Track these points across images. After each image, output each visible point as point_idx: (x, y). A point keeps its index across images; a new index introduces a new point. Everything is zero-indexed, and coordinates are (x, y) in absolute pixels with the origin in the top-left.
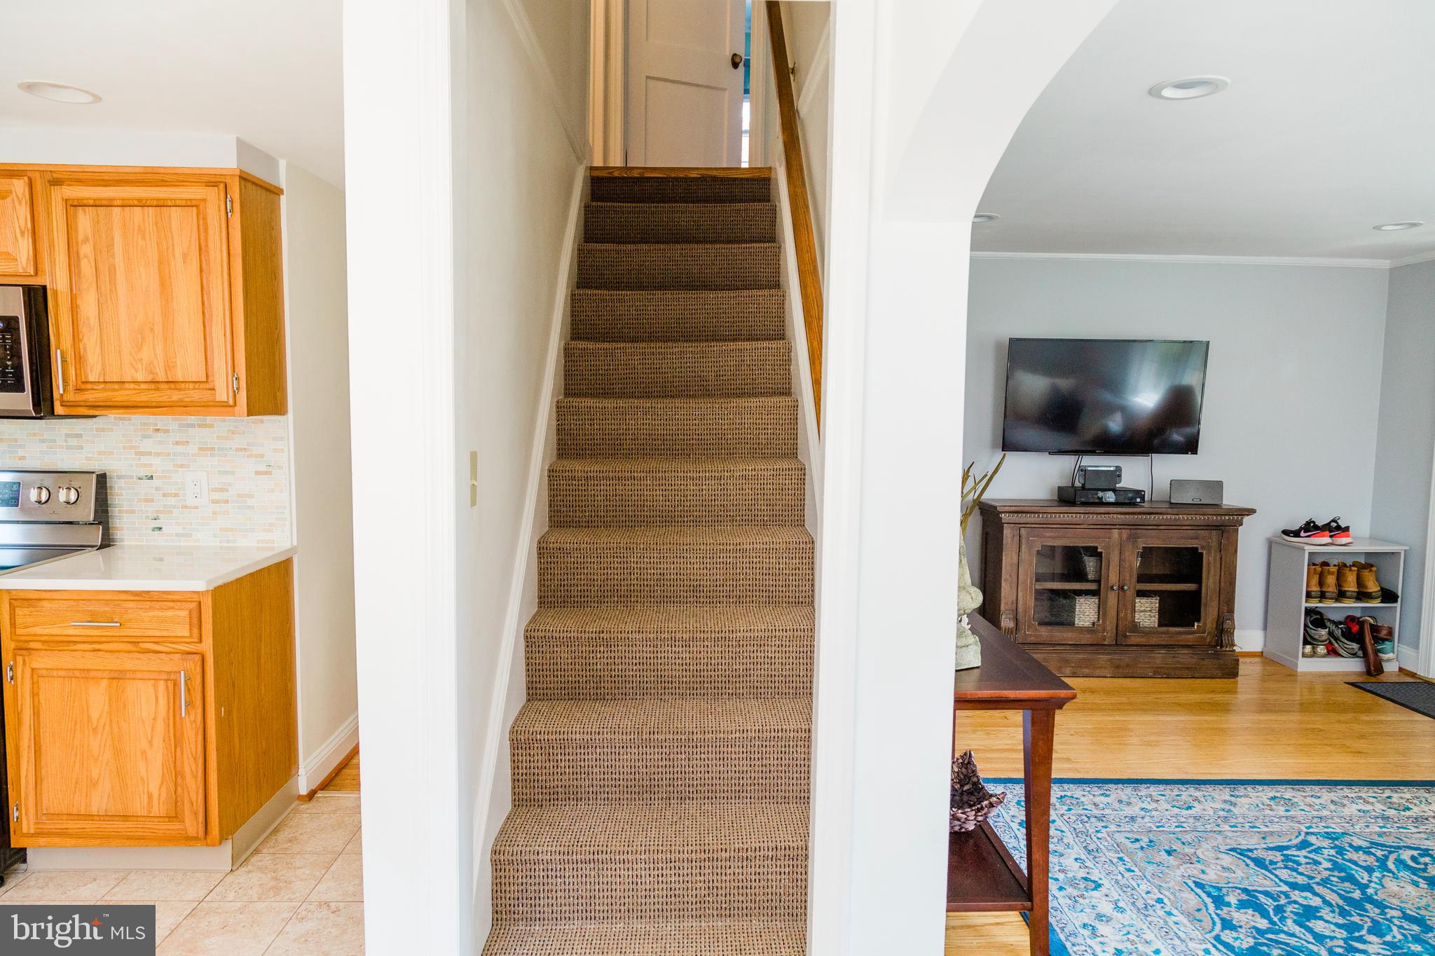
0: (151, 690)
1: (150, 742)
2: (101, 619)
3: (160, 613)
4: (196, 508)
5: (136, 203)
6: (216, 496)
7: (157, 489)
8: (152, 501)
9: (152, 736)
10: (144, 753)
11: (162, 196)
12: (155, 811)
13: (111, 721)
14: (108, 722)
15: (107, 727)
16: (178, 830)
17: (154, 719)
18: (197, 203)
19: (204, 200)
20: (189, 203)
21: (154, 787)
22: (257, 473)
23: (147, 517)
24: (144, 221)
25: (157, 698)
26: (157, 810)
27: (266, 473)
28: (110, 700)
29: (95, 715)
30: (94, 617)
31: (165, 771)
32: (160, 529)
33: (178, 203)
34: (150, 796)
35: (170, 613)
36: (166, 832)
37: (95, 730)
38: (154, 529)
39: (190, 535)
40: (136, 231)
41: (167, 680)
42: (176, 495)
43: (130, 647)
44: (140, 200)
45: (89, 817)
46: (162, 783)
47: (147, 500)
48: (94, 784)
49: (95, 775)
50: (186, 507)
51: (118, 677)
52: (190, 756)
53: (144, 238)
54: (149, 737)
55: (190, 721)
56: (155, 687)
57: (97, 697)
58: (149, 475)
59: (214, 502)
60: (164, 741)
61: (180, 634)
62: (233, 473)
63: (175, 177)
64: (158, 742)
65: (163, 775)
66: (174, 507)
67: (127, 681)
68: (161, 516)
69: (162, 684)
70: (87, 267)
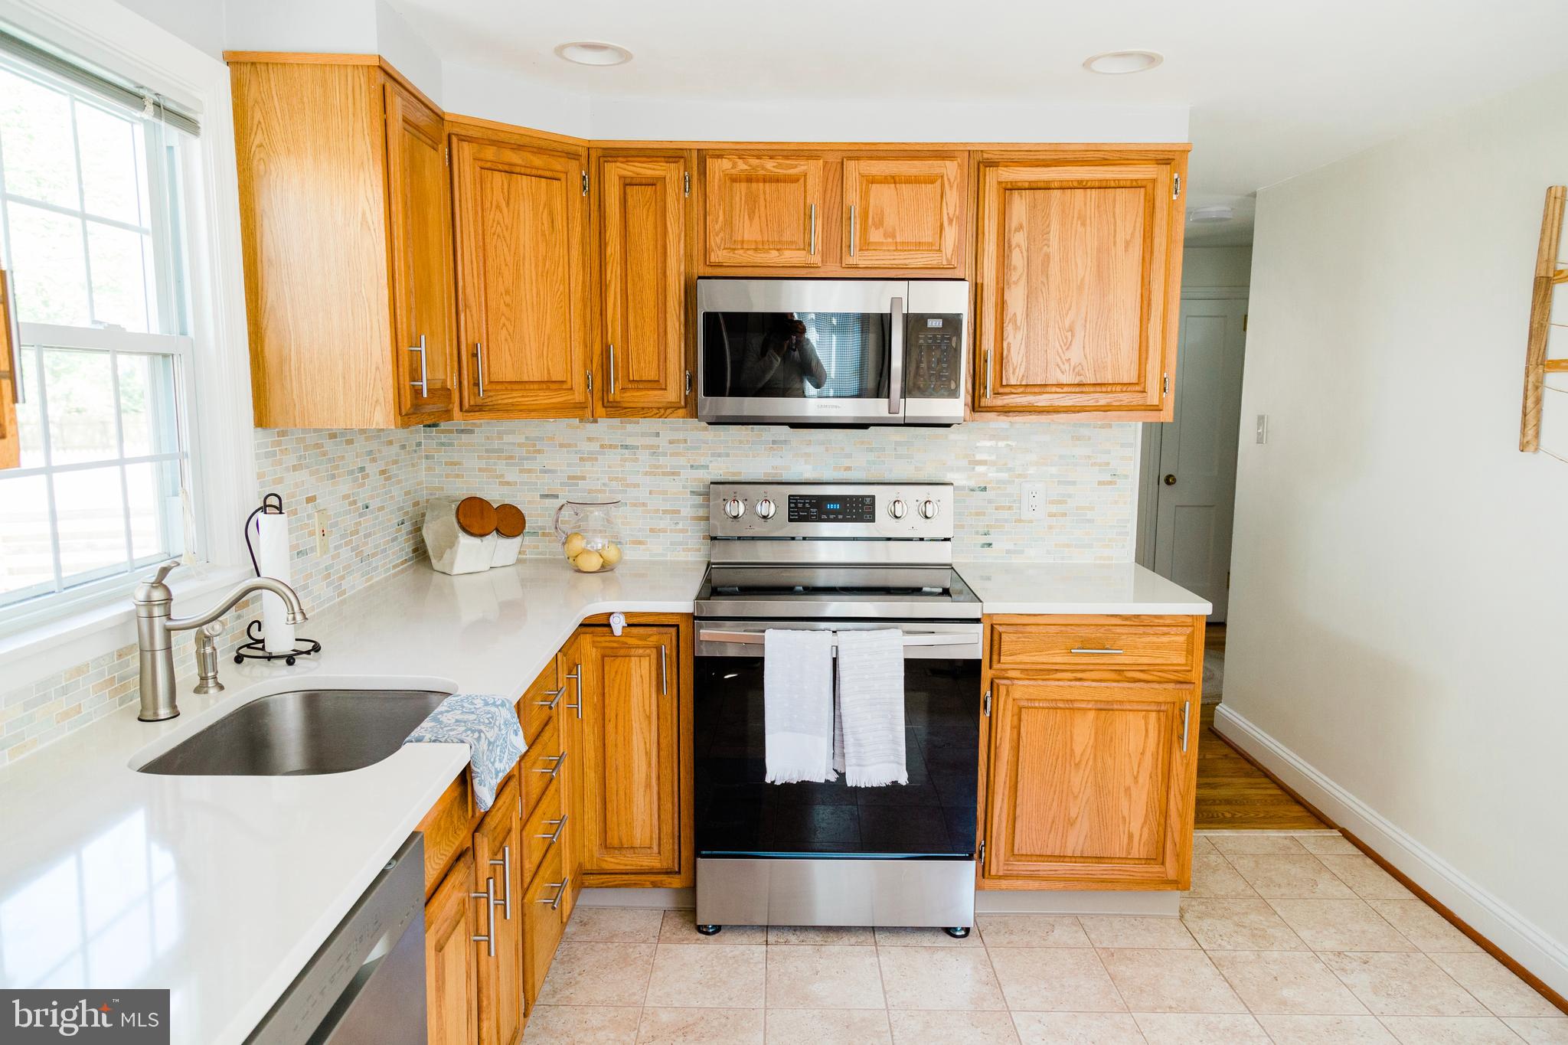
0: (1143, 721)
1: (1136, 778)
2: (1088, 646)
3: (1155, 639)
4: (1031, 522)
5: (1075, 184)
6: (1054, 509)
7: (990, 501)
8: (984, 514)
9: (1138, 772)
10: (1128, 790)
11: (1109, 176)
12: (1135, 854)
13: (1095, 756)
14: (1092, 756)
15: (1091, 763)
16: (1158, 872)
17: (1143, 754)
18: (1144, 183)
19: (1154, 181)
20: (1134, 184)
21: (1135, 827)
22: (1100, 483)
23: (977, 533)
24: (1085, 204)
25: (1147, 731)
26: (1137, 853)
27: (1110, 483)
28: (1096, 733)
29: (1078, 750)
30: (1085, 643)
31: (1149, 809)
32: (990, 545)
33: (1122, 184)
34: (1131, 837)
35: (1165, 639)
36: (1145, 875)
37: (1077, 765)
38: (983, 546)
39: (1022, 552)
40: (1076, 216)
41: (1159, 711)
42: (1010, 508)
43: (1113, 676)
44: (1080, 182)
45: (1061, 858)
46: (1145, 822)
47: (977, 514)
48: (1072, 823)
49: (1073, 815)
50: (1019, 521)
51: (1105, 708)
52: (1177, 793)
53: (1084, 224)
54: (1135, 773)
55: (1181, 756)
56: (1146, 718)
57: (1083, 731)
58: (983, 486)
59: (1051, 515)
60: (1151, 777)
61: (1175, 662)
62: (1074, 483)
63: (1118, 155)
64: (1144, 778)
65: (1146, 816)
66: (1006, 521)
67: (1117, 712)
68: (992, 531)
69: (1153, 715)
70: (1017, 259)
